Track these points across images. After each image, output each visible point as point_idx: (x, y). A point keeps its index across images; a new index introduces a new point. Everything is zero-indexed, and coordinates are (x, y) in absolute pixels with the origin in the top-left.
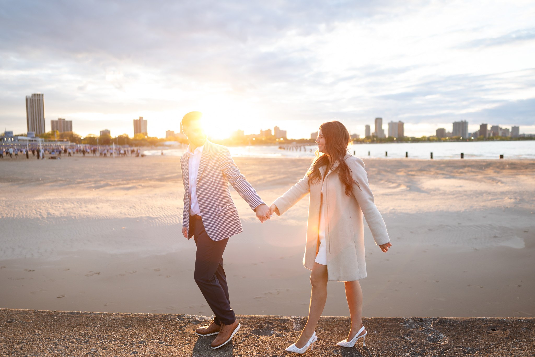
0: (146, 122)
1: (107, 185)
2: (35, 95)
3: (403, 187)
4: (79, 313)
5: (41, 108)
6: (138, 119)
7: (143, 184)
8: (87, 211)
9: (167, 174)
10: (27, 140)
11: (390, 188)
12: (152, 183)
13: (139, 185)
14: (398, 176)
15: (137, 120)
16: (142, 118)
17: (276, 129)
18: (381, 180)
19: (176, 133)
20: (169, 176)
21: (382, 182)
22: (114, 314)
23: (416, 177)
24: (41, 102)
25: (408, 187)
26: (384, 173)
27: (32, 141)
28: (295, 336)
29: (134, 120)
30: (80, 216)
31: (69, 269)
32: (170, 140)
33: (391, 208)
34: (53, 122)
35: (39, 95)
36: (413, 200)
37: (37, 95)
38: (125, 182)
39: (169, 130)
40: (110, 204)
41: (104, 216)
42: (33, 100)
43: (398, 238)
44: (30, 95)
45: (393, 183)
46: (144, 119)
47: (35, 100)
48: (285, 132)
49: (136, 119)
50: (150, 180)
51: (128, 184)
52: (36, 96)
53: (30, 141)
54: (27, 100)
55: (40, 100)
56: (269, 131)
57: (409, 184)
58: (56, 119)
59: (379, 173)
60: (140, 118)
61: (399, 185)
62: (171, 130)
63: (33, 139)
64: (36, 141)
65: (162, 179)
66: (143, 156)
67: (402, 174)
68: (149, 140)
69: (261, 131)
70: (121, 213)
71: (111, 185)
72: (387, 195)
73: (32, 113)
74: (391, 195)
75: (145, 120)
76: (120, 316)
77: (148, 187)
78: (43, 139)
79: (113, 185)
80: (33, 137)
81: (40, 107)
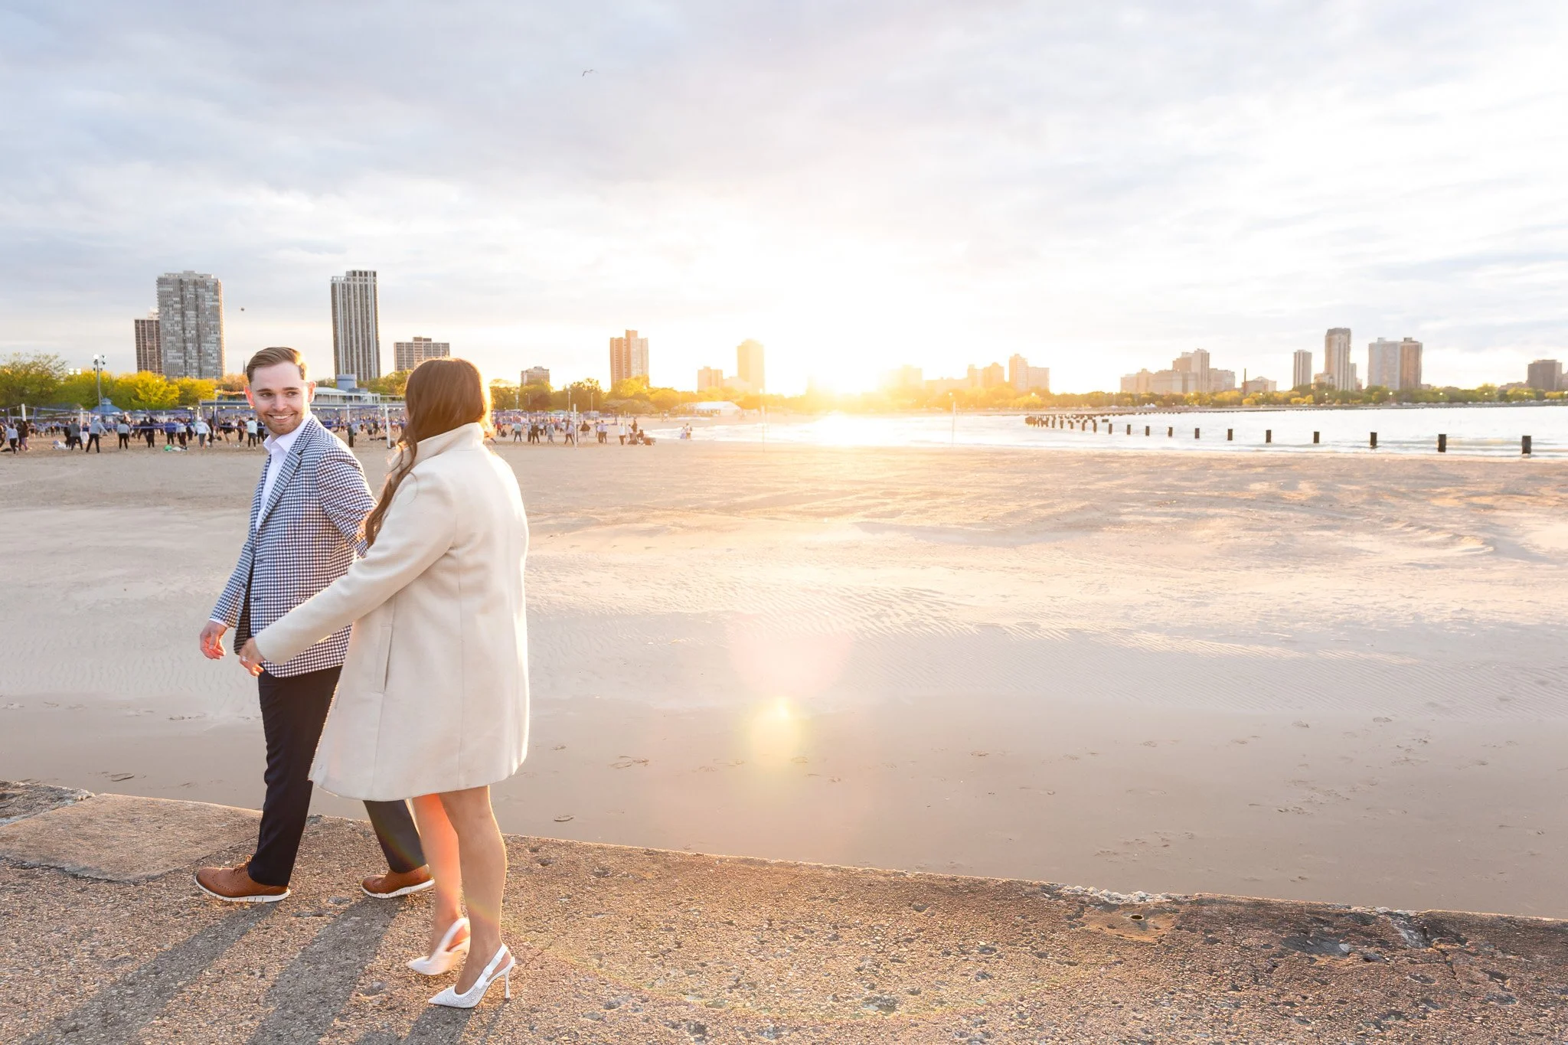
0: (643, 343)
1: (588, 522)
2: (354, 273)
3: (1470, 544)
4: (764, 863)
5: (371, 309)
6: (624, 336)
7: (684, 522)
8: (563, 593)
9: (740, 495)
10: (338, 395)
11: (1427, 545)
12: (706, 518)
13: (675, 525)
14: (1442, 510)
15: (619, 340)
16: (635, 333)
17: (1016, 362)
18: (1391, 520)
19: (725, 376)
20: (746, 499)
21: (1396, 526)
22: (860, 870)
23: (1498, 513)
24: (370, 293)
25: (1486, 542)
26: (1393, 501)
27: (350, 398)
28: (1421, 963)
29: (612, 339)
30: (549, 603)
31: (563, 748)
32: (710, 397)
33: (1457, 607)
34: (399, 346)
35: (366, 273)
36: (1516, 583)
37: (361, 273)
38: (634, 515)
39: (708, 369)
40: (616, 573)
41: (614, 607)
42: (349, 286)
43: (1502, 699)
44: (341, 274)
45: (1433, 530)
46: (640, 336)
47: (354, 287)
48: (1044, 373)
49: (617, 336)
50: (700, 509)
51: (642, 519)
52: (358, 274)
53: (344, 398)
54: (333, 287)
55: (366, 286)
56: (996, 367)
57: (1487, 535)
58: (408, 339)
59: (1374, 499)
60: (628, 332)
61: (1457, 537)
62: (713, 367)
63: (353, 395)
64: (359, 398)
65: (730, 510)
66: (648, 442)
67: (1448, 502)
68: (653, 397)
69: (971, 370)
70: (654, 600)
71: (599, 524)
72: (1425, 566)
73: (347, 323)
74: (1437, 567)
75: (642, 340)
76: (881, 878)
77: (699, 528)
78: (378, 395)
79: (606, 524)
80: (352, 390)
81: (367, 306)
